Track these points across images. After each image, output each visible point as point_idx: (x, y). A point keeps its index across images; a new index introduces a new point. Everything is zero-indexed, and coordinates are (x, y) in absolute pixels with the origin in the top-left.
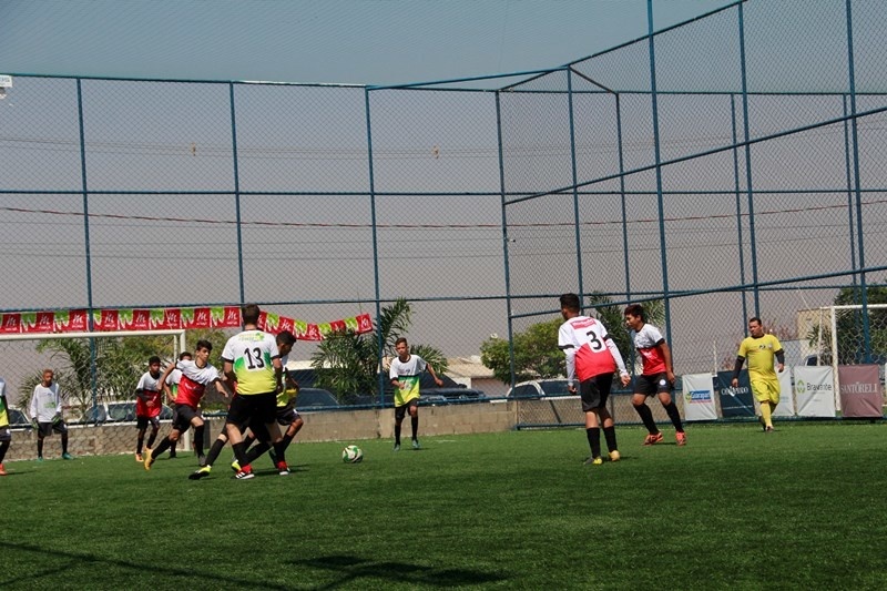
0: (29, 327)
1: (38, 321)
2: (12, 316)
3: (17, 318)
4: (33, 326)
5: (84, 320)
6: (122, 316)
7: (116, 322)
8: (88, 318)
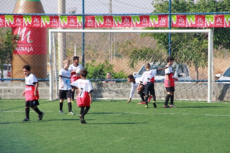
0: (136, 23)
1: (141, 20)
2: (126, 17)
3: (129, 19)
4: (138, 23)
5: (167, 21)
6: (189, 19)
7: (185, 23)
8: (168, 19)
